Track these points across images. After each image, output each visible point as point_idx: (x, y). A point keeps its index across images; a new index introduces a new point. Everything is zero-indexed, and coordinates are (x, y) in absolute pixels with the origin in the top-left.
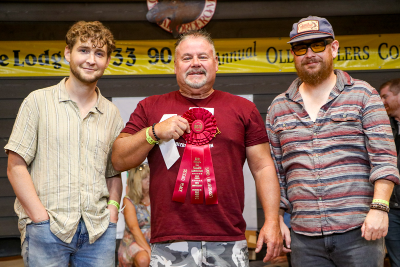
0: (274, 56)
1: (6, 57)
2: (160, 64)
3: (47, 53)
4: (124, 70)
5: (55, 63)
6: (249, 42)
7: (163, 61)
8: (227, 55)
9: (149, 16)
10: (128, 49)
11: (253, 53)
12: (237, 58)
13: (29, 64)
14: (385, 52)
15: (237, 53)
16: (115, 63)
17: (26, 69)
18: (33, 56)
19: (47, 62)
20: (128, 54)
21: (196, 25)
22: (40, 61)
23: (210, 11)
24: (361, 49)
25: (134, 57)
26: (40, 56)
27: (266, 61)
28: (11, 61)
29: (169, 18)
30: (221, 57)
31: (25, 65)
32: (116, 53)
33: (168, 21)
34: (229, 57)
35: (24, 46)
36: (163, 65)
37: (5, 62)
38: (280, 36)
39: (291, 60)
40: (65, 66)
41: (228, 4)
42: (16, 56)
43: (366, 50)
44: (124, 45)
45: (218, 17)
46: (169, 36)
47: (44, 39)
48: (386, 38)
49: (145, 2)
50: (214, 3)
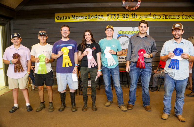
0: (155, 17)
1: (87, 16)
2: (125, 18)
4: (116, 20)
6: (149, 13)
7: (126, 17)
8: (143, 16)
9: (123, 5)
10: (117, 14)
11: (150, 16)
12: (146, 17)
13: (92, 18)
14: (184, 17)
16: (114, 18)
18: (93, 16)
19: (97, 18)
21: (135, 8)
22: (95, 17)
23: (139, 4)
24: (178, 16)
25: (119, 16)
27: (153, 18)
28: (88, 17)
30: (141, 17)
31: (91, 18)
32: (114, 15)
33: (128, 7)
34: (144, 17)
35: (91, 13)
36: (126, 18)
37: (86, 18)
38: (157, 12)
39: (160, 18)
40: (101, 19)
41: (144, 3)
42: (89, 16)
43: (179, 16)
44: (116, 13)
45: (141, 6)
46: (128, 11)
47: (96, 12)
48: (184, 13)
49: (122, 2)
50: (140, 2)
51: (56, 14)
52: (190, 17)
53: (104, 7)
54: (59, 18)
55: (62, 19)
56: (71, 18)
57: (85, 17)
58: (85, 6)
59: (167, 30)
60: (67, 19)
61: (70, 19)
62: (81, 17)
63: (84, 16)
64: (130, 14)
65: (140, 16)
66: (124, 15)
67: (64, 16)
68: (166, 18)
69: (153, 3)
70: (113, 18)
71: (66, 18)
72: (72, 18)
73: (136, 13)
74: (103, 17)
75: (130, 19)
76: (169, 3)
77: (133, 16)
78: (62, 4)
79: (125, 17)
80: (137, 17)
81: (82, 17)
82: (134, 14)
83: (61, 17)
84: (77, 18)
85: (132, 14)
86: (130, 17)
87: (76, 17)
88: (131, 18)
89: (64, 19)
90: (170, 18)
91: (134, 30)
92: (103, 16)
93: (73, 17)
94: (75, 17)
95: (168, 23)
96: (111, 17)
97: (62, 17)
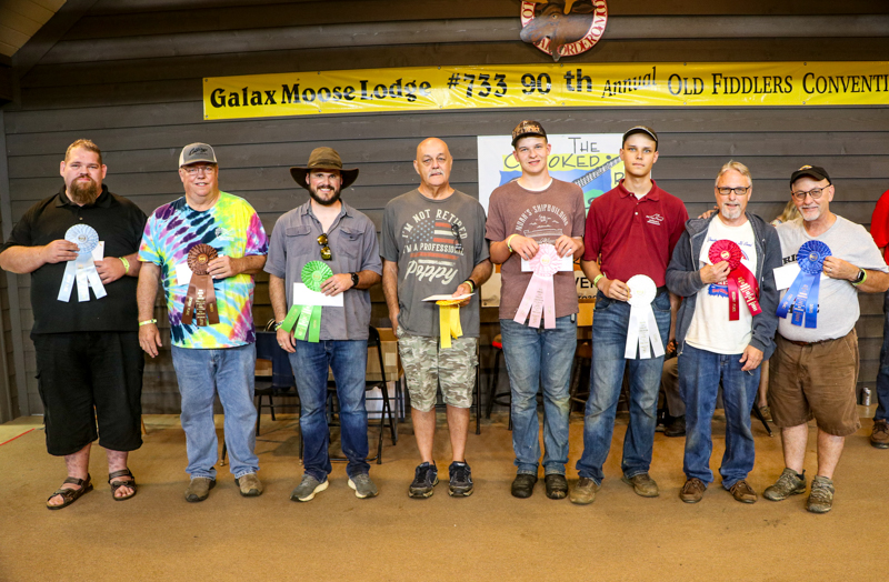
0: (678, 86)
1: (352, 89)
2: (536, 93)
3: (399, 83)
4: (492, 102)
5: (409, 95)
6: (647, 68)
7: (540, 90)
8: (620, 83)
9: (524, 34)
10: (497, 76)
11: (651, 81)
12: (632, 87)
13: (378, 97)
14: (810, 85)
15: (633, 81)
16: (481, 94)
17: (375, 102)
18: (383, 87)
19: (400, 94)
20: (498, 81)
21: (582, 45)
22: (392, 93)
23: (600, 28)
24: (783, 81)
25: (505, 85)
26: (392, 87)
27: (667, 91)
28: (358, 93)
29: (548, 37)
30: (612, 86)
31: (374, 98)
32: (483, 80)
33: (547, 41)
34: (623, 86)
35: (374, 76)
36: (541, 96)
37: (351, 95)
38: (685, 61)
39: (698, 91)
40: (421, 98)
41: (622, 20)
42: (364, 88)
43: (789, 80)
44: (491, 71)
45: (609, 36)
46: (547, 59)
47: (396, 65)
48: (812, 66)
49: (519, 18)
50: (605, 18)
51: (210, 79)
52: (841, 87)
53: (435, 43)
54: (223, 98)
55: (237, 104)
56: (278, 97)
57: (345, 91)
58: (347, 41)
59: (735, 146)
60: (260, 103)
61: (273, 102)
62: (327, 91)
63: (339, 88)
64: (560, 74)
65: (604, 85)
66: (528, 80)
67: (245, 90)
68: (729, 90)
69: (668, 19)
70: (475, 93)
71: (256, 100)
72: (286, 100)
73: (587, 69)
74: (428, 90)
75: (559, 95)
76: (741, 20)
77: (574, 83)
78: (236, 33)
79: (536, 88)
80: (590, 87)
81: (331, 91)
82: (574, 73)
83: (231, 95)
84: (309, 96)
85: (569, 74)
86: (559, 90)
87: (304, 93)
88: (562, 94)
89: (245, 104)
90: (747, 89)
91: (578, 148)
92: (429, 86)
93: (291, 92)
94: (297, 93)
95: (737, 113)
96: (469, 89)
97: (236, 95)
